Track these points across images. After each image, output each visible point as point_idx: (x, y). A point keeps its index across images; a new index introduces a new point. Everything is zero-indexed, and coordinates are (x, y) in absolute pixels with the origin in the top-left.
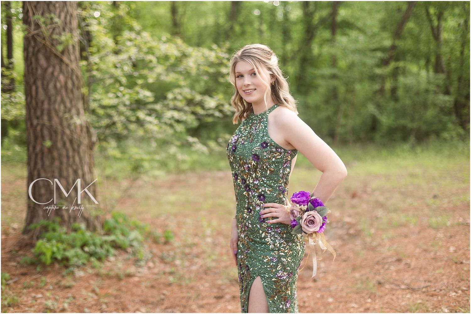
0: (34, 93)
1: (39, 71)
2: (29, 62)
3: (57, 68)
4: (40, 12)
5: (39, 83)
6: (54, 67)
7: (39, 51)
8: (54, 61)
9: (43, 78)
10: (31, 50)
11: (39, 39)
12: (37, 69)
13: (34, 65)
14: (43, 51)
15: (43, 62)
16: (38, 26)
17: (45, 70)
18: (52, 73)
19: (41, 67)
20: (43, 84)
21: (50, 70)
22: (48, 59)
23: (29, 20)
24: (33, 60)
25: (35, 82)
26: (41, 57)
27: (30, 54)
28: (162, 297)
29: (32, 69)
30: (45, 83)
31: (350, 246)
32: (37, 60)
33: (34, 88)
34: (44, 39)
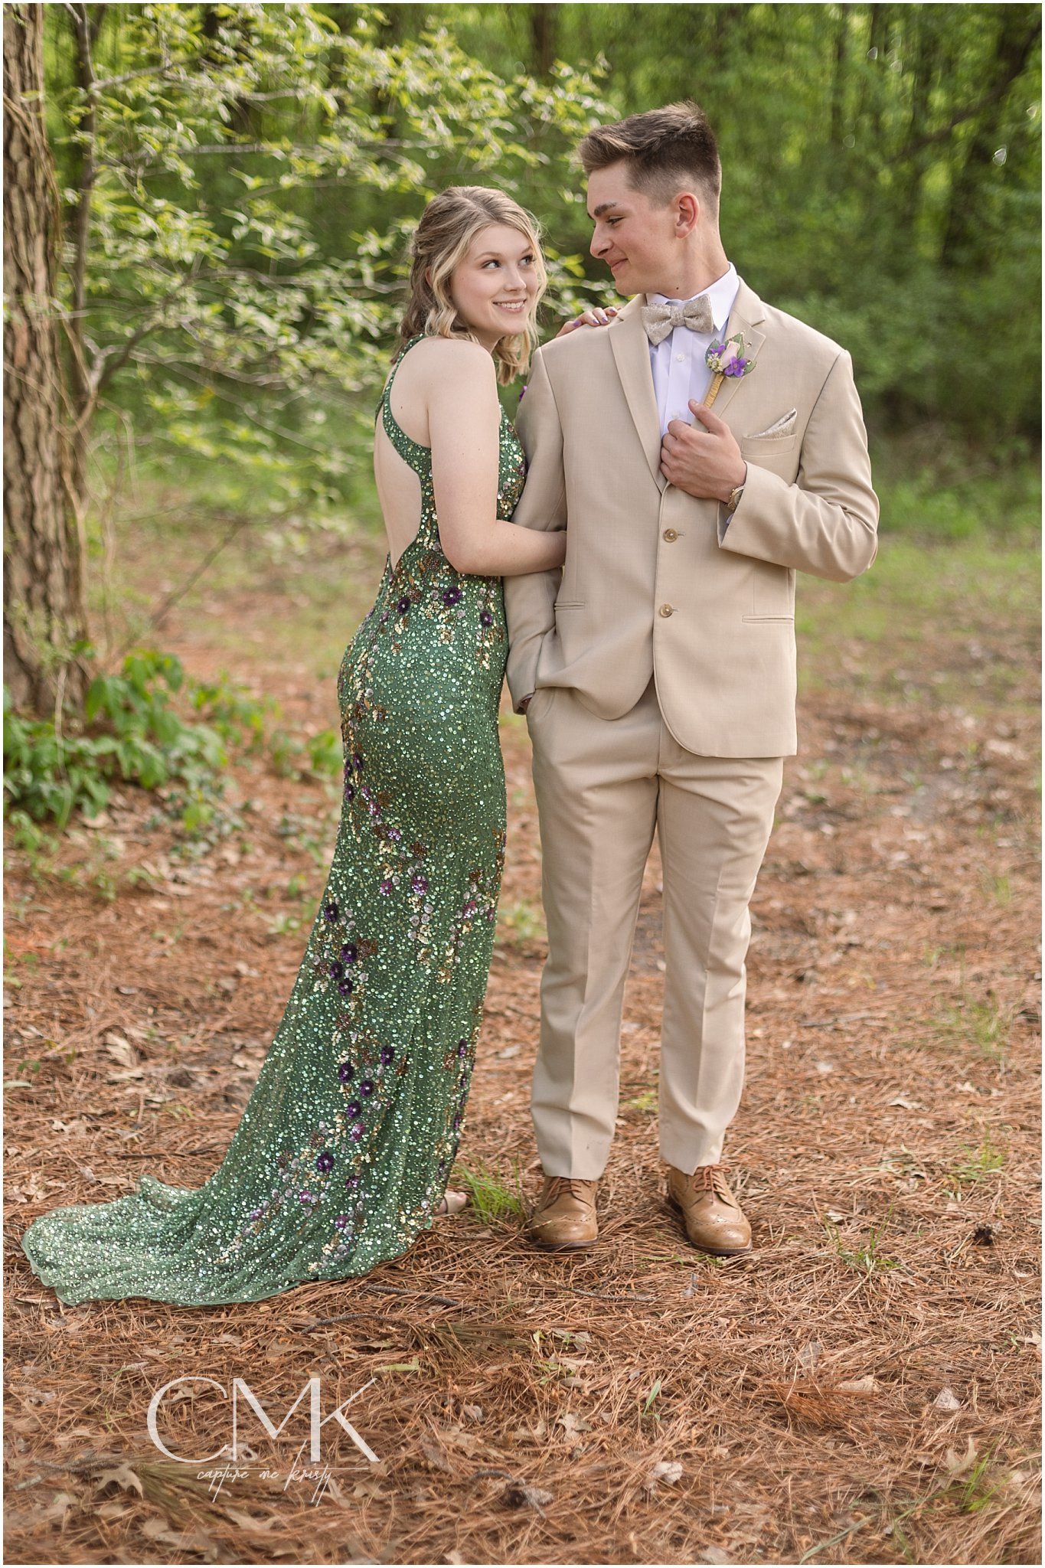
28: (228, 984)
31: (974, 854)
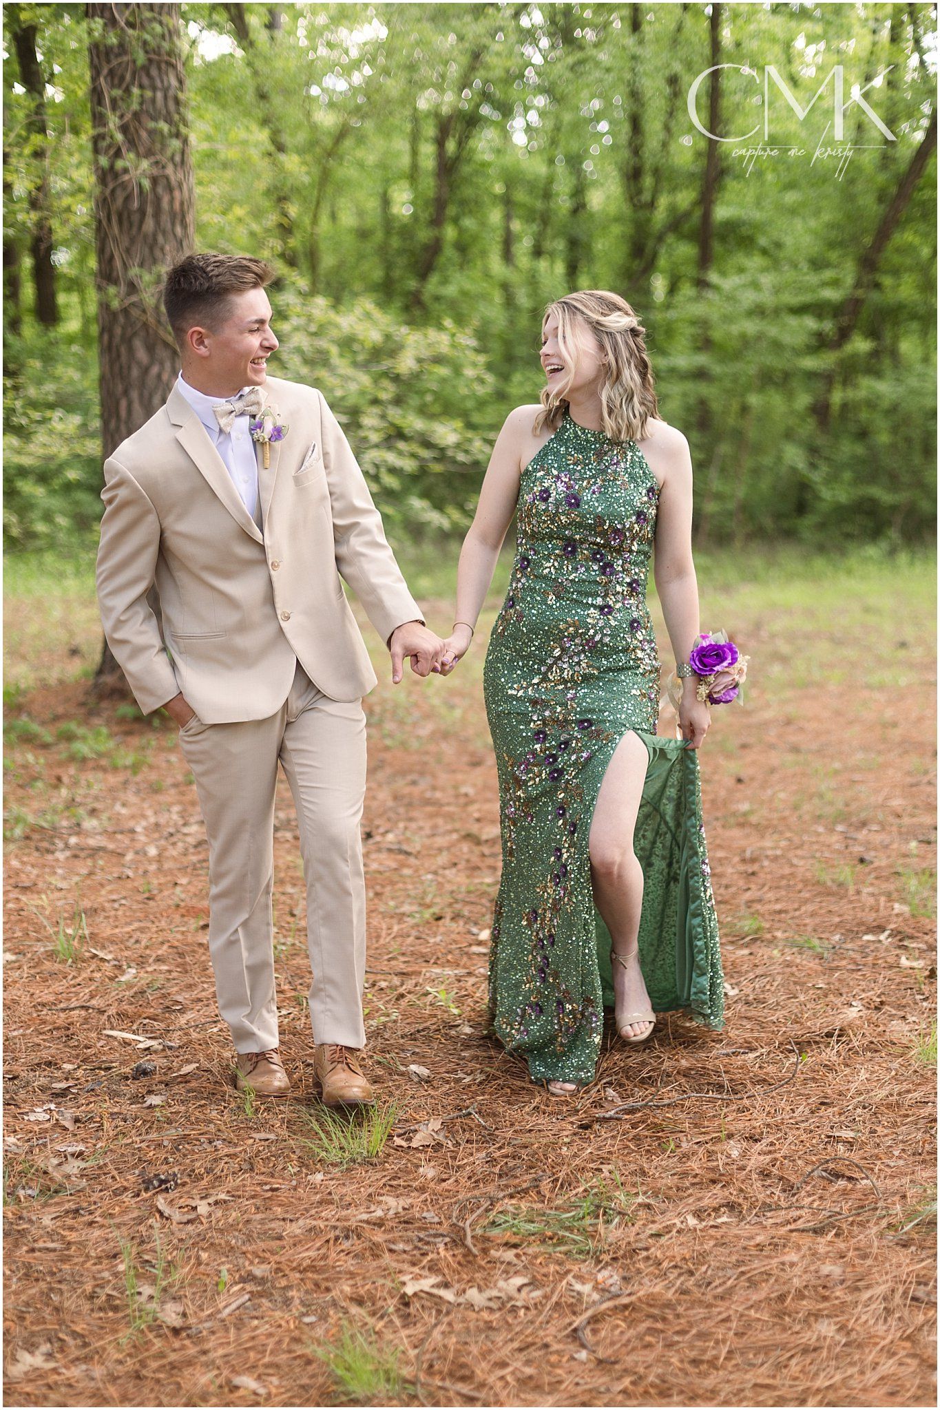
0: (123, 413)
1: (135, 372)
2: (114, 355)
3: (168, 365)
4: (137, 261)
5: (135, 395)
6: (162, 364)
7: (135, 334)
8: (162, 353)
9: (142, 384)
10: (118, 331)
11: (135, 313)
12: (129, 368)
13: (124, 359)
14: (142, 333)
15: (142, 354)
16: (132, 288)
17: (145, 371)
18: (159, 376)
19: (139, 364)
20: (141, 396)
21: (155, 370)
22: (150, 349)
23: (115, 274)
24: (123, 350)
25: (126, 393)
26: (138, 344)
27: (117, 340)
29: (121, 367)
30: (146, 393)
32: (131, 351)
33: (123, 403)
34: (144, 311)
